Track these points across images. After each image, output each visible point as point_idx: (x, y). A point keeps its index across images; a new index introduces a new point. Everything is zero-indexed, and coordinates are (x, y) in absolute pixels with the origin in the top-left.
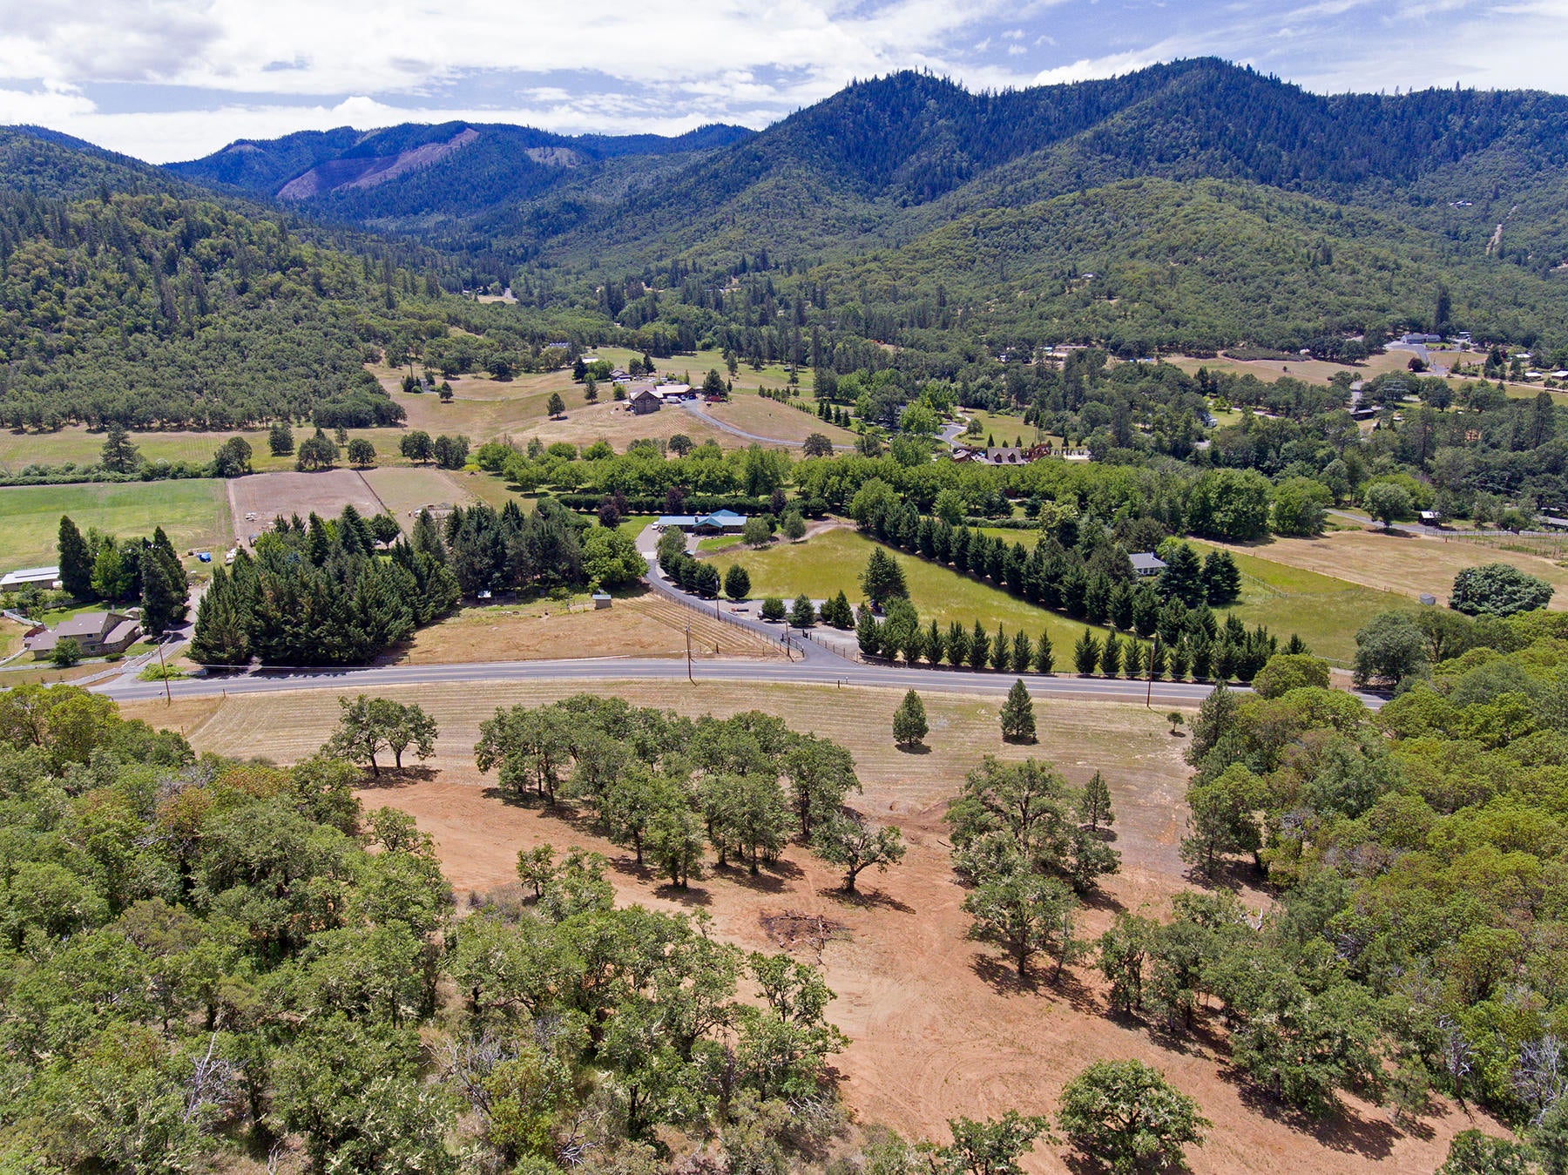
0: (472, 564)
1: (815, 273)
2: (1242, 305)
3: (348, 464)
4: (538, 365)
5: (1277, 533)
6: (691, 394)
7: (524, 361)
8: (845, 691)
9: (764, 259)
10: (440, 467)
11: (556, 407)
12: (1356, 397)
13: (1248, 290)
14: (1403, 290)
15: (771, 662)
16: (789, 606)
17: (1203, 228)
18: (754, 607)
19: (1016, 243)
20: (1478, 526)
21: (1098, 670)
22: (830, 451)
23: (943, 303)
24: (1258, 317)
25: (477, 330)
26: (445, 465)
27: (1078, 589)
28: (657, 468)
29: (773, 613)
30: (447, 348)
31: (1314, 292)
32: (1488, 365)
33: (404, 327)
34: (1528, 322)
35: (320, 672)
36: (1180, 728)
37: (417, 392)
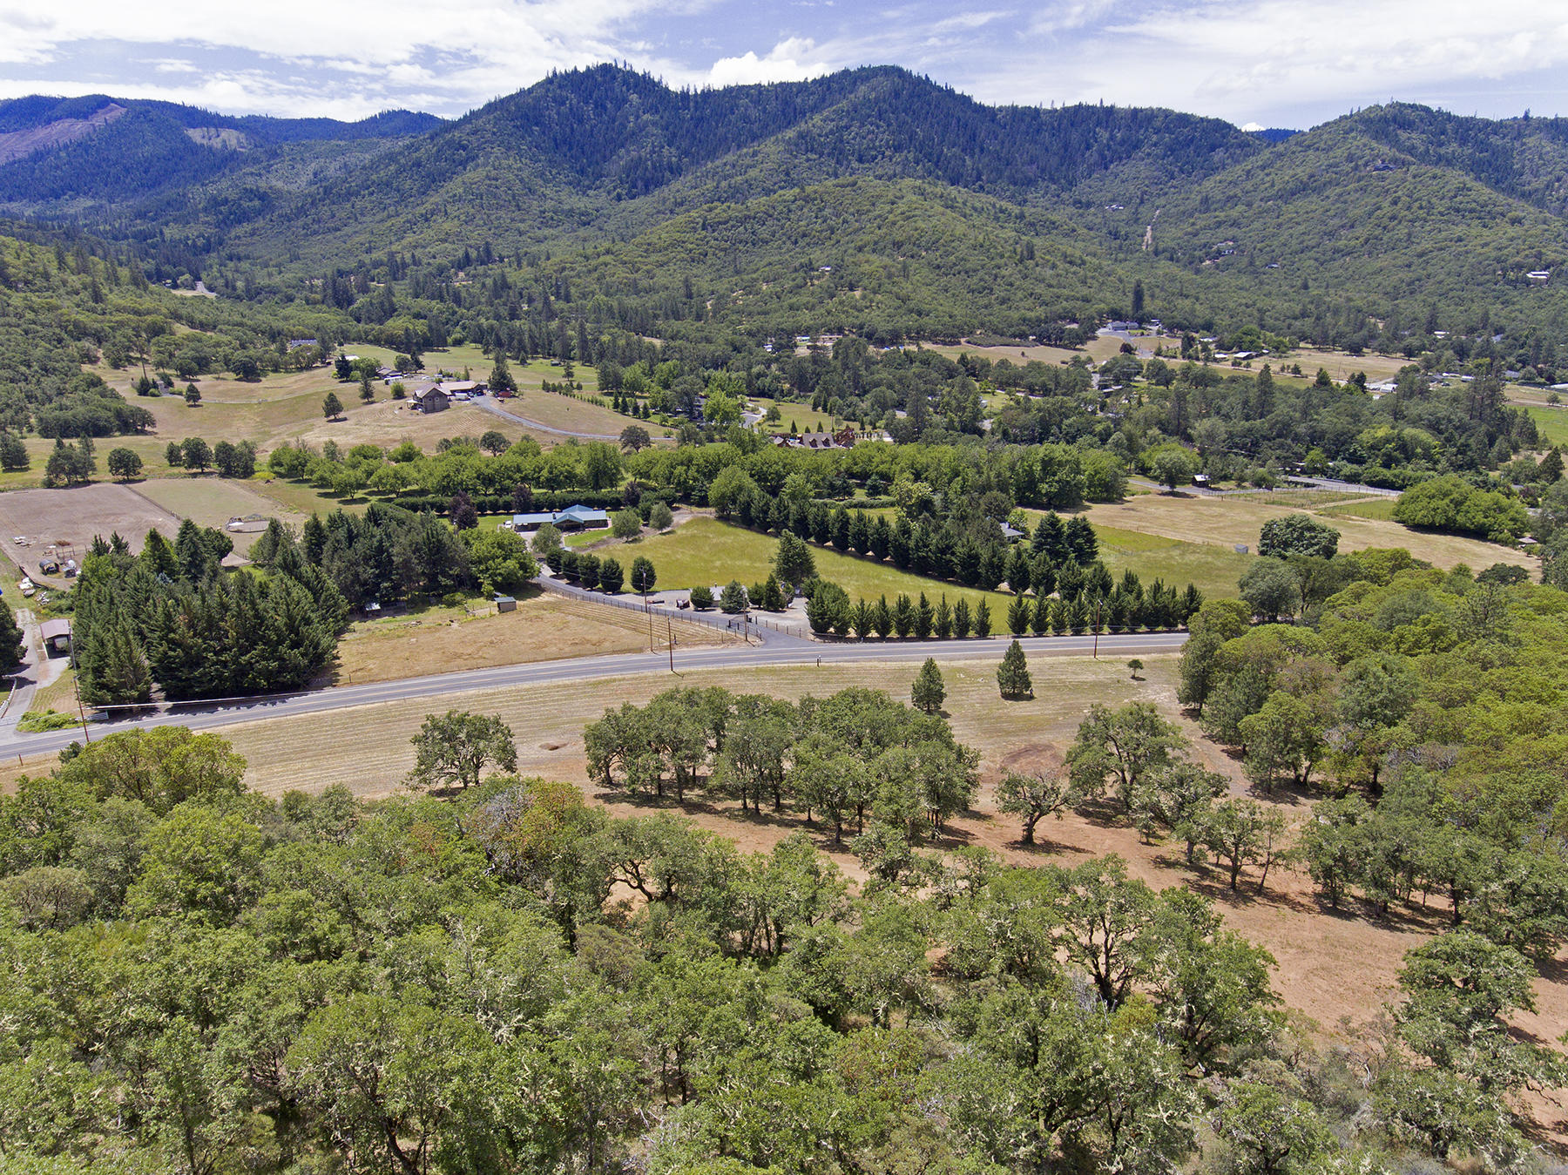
0: (357, 575)
1: (549, 267)
2: (969, 296)
3: (110, 476)
4: (286, 363)
5: (1091, 500)
6: (479, 390)
7: (271, 360)
8: (825, 669)
9: (488, 252)
10: (222, 476)
11: (333, 408)
12: (1096, 379)
13: (973, 281)
14: (1096, 284)
15: (732, 649)
16: (717, 593)
17: (921, 224)
18: (669, 598)
19: (744, 237)
20: (1239, 485)
21: (1031, 630)
22: (647, 442)
23: (690, 296)
24: (986, 307)
25: (203, 326)
27: (972, 560)
28: (496, 466)
29: (702, 602)
30: (178, 346)
31: (1027, 284)
32: (1185, 349)
33: (121, 324)
34: (1202, 312)
36: (1139, 673)
37: (153, 395)
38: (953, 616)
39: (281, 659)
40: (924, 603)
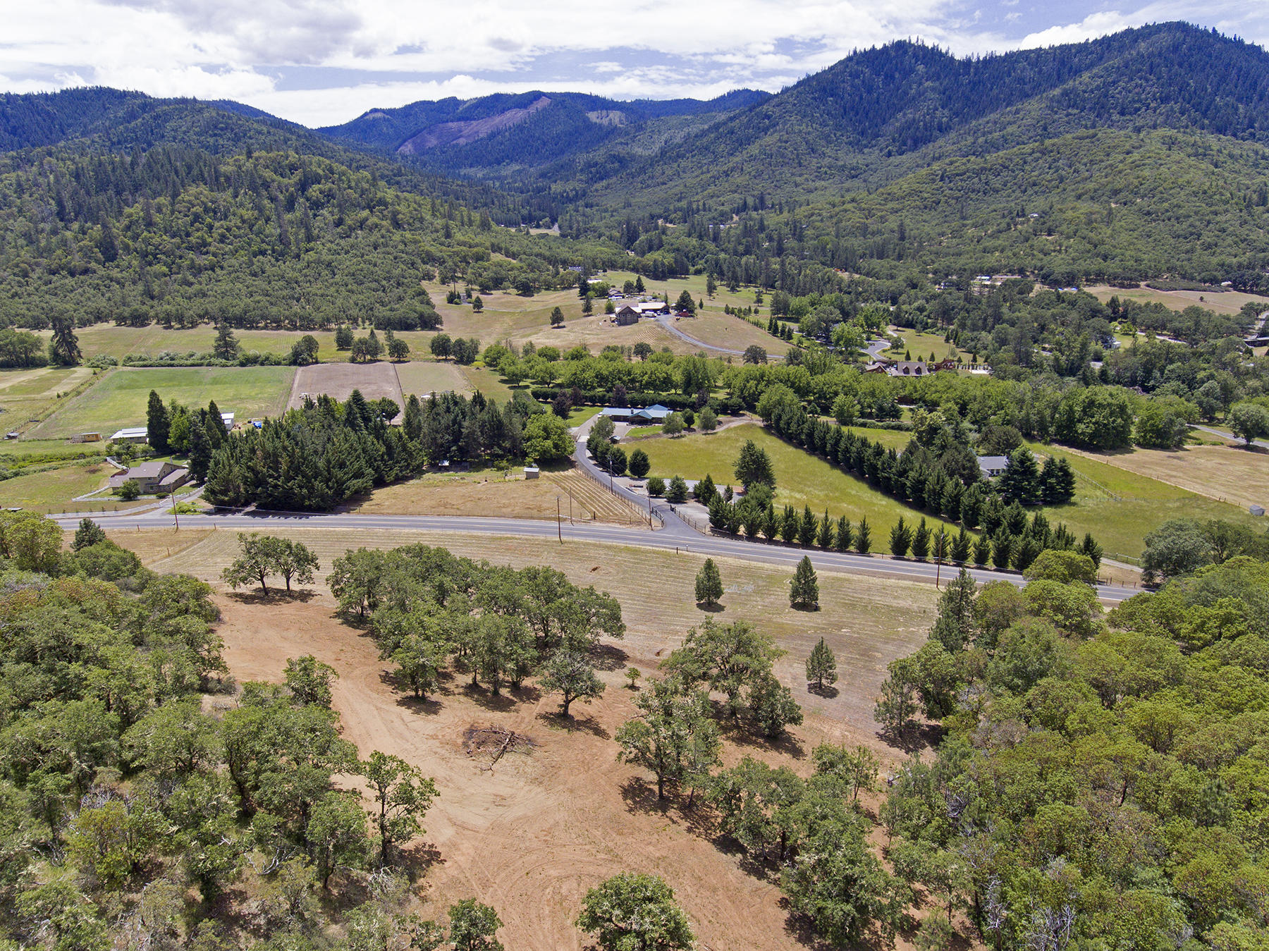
0: (436, 439)
1: (802, 213)
2: (1172, 241)
3: (389, 358)
4: (555, 284)
5: (1139, 444)
6: (666, 311)
7: (545, 281)
9: (762, 199)
10: (455, 362)
11: (557, 318)
12: (1261, 325)
13: (1180, 228)
15: (632, 529)
16: (668, 485)
17: (1146, 173)
19: (977, 187)
21: (910, 553)
22: (764, 359)
23: (902, 238)
24: (1187, 252)
25: (514, 256)
26: (461, 361)
27: (919, 485)
28: (610, 369)
29: (655, 489)
30: (486, 269)
31: (1244, 230)
33: (456, 253)
35: (291, 515)
37: (456, 303)
38: (835, 530)
39: (311, 488)
40: (808, 516)
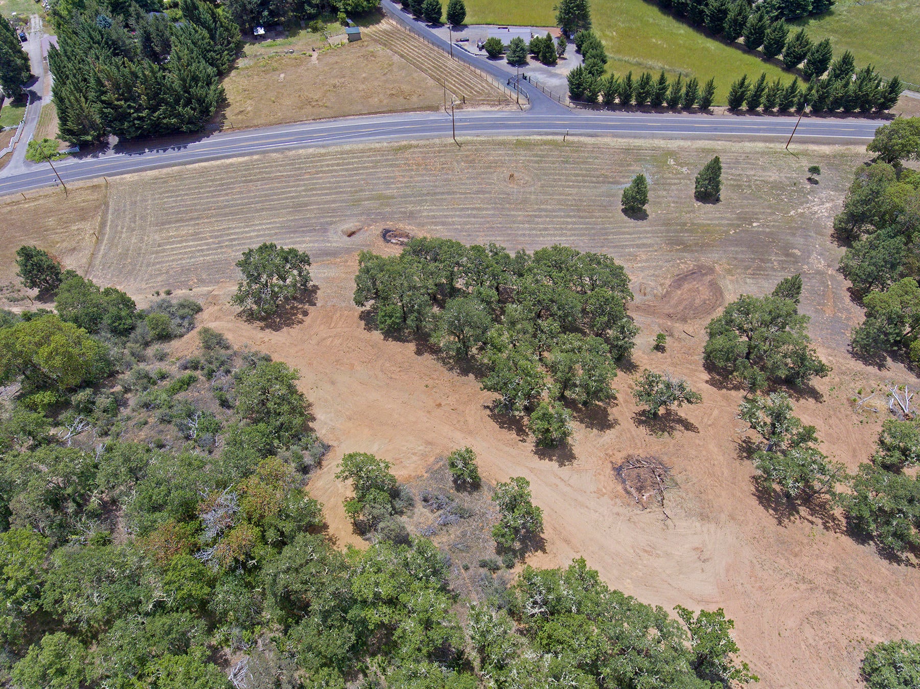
8: (569, 144)
15: (505, 113)
21: (744, 106)
27: (721, 14)
29: (493, 53)
35: (168, 147)
36: (815, 177)
38: (683, 91)
39: (179, 115)
40: (662, 80)
